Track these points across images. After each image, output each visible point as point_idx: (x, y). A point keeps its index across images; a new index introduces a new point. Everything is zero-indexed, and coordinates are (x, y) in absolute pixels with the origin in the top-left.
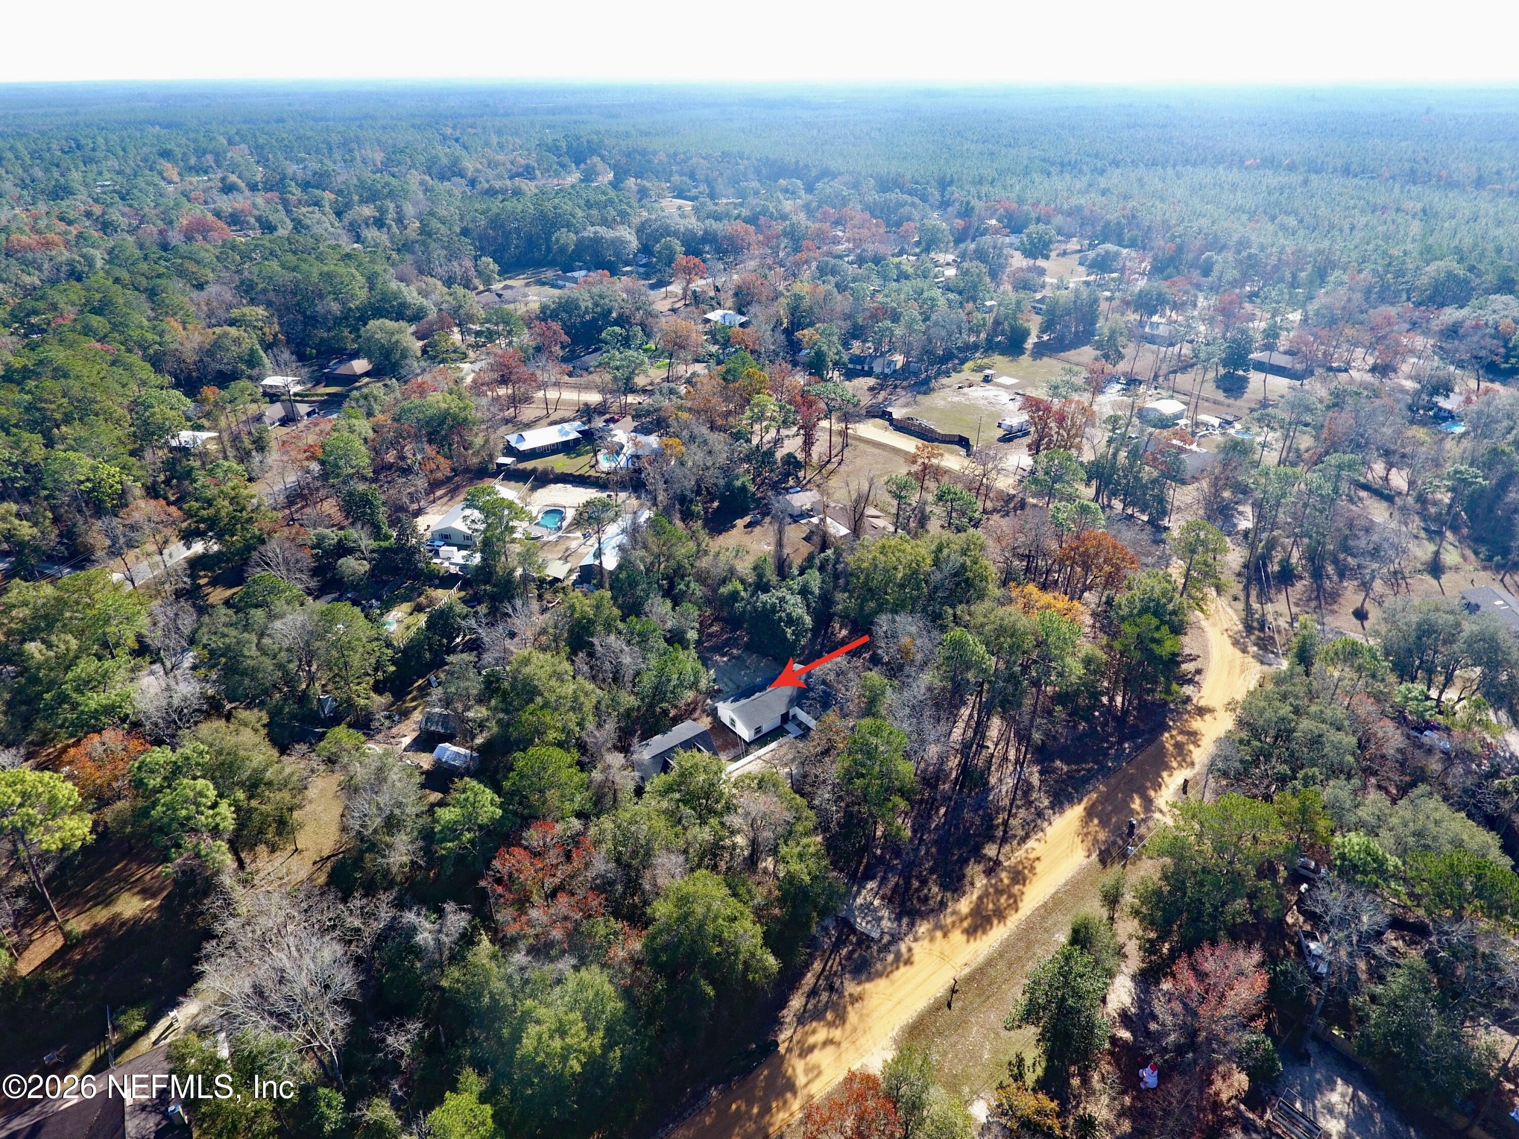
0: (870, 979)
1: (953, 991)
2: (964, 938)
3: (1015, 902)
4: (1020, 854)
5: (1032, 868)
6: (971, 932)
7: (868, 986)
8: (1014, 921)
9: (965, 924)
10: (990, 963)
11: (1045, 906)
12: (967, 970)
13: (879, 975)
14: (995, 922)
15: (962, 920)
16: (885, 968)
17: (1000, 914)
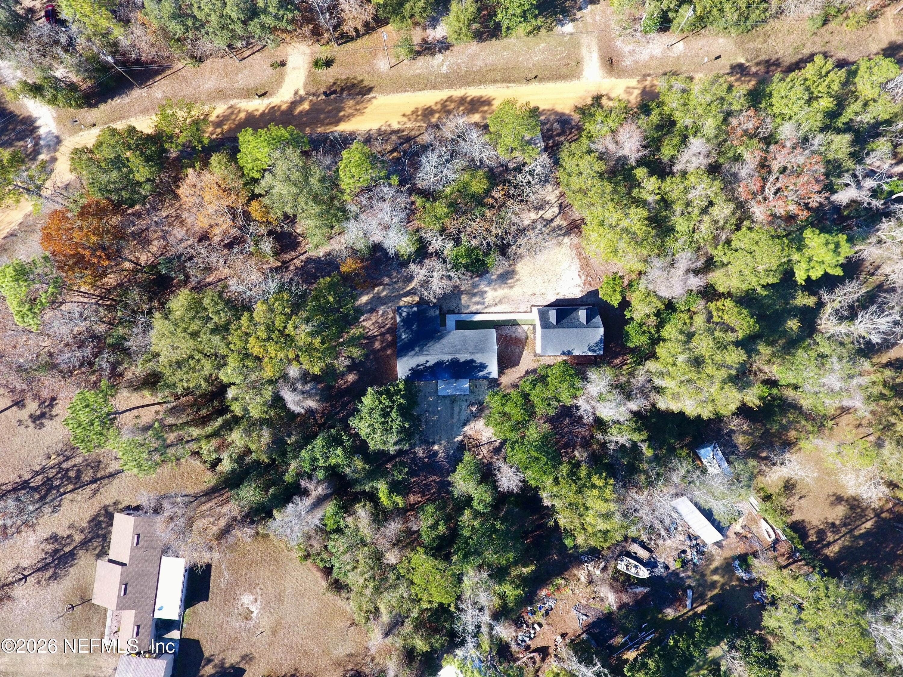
0: (563, 114)
1: (528, 81)
2: (493, 102)
3: (446, 101)
4: (409, 125)
5: (413, 113)
6: (488, 102)
7: (567, 112)
8: (458, 93)
9: (486, 108)
10: (494, 81)
11: (435, 89)
12: (510, 85)
13: (556, 113)
14: (469, 99)
15: (485, 112)
16: (550, 115)
17: (462, 101)
